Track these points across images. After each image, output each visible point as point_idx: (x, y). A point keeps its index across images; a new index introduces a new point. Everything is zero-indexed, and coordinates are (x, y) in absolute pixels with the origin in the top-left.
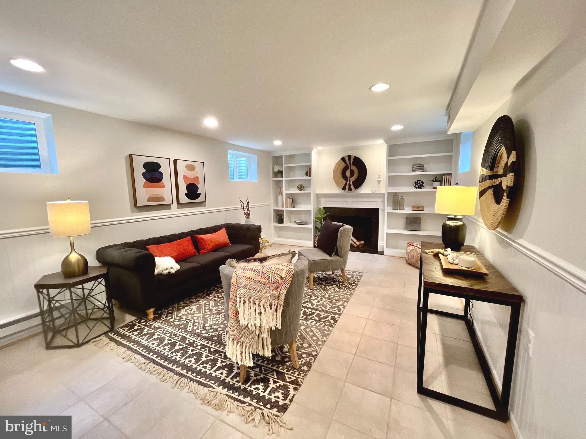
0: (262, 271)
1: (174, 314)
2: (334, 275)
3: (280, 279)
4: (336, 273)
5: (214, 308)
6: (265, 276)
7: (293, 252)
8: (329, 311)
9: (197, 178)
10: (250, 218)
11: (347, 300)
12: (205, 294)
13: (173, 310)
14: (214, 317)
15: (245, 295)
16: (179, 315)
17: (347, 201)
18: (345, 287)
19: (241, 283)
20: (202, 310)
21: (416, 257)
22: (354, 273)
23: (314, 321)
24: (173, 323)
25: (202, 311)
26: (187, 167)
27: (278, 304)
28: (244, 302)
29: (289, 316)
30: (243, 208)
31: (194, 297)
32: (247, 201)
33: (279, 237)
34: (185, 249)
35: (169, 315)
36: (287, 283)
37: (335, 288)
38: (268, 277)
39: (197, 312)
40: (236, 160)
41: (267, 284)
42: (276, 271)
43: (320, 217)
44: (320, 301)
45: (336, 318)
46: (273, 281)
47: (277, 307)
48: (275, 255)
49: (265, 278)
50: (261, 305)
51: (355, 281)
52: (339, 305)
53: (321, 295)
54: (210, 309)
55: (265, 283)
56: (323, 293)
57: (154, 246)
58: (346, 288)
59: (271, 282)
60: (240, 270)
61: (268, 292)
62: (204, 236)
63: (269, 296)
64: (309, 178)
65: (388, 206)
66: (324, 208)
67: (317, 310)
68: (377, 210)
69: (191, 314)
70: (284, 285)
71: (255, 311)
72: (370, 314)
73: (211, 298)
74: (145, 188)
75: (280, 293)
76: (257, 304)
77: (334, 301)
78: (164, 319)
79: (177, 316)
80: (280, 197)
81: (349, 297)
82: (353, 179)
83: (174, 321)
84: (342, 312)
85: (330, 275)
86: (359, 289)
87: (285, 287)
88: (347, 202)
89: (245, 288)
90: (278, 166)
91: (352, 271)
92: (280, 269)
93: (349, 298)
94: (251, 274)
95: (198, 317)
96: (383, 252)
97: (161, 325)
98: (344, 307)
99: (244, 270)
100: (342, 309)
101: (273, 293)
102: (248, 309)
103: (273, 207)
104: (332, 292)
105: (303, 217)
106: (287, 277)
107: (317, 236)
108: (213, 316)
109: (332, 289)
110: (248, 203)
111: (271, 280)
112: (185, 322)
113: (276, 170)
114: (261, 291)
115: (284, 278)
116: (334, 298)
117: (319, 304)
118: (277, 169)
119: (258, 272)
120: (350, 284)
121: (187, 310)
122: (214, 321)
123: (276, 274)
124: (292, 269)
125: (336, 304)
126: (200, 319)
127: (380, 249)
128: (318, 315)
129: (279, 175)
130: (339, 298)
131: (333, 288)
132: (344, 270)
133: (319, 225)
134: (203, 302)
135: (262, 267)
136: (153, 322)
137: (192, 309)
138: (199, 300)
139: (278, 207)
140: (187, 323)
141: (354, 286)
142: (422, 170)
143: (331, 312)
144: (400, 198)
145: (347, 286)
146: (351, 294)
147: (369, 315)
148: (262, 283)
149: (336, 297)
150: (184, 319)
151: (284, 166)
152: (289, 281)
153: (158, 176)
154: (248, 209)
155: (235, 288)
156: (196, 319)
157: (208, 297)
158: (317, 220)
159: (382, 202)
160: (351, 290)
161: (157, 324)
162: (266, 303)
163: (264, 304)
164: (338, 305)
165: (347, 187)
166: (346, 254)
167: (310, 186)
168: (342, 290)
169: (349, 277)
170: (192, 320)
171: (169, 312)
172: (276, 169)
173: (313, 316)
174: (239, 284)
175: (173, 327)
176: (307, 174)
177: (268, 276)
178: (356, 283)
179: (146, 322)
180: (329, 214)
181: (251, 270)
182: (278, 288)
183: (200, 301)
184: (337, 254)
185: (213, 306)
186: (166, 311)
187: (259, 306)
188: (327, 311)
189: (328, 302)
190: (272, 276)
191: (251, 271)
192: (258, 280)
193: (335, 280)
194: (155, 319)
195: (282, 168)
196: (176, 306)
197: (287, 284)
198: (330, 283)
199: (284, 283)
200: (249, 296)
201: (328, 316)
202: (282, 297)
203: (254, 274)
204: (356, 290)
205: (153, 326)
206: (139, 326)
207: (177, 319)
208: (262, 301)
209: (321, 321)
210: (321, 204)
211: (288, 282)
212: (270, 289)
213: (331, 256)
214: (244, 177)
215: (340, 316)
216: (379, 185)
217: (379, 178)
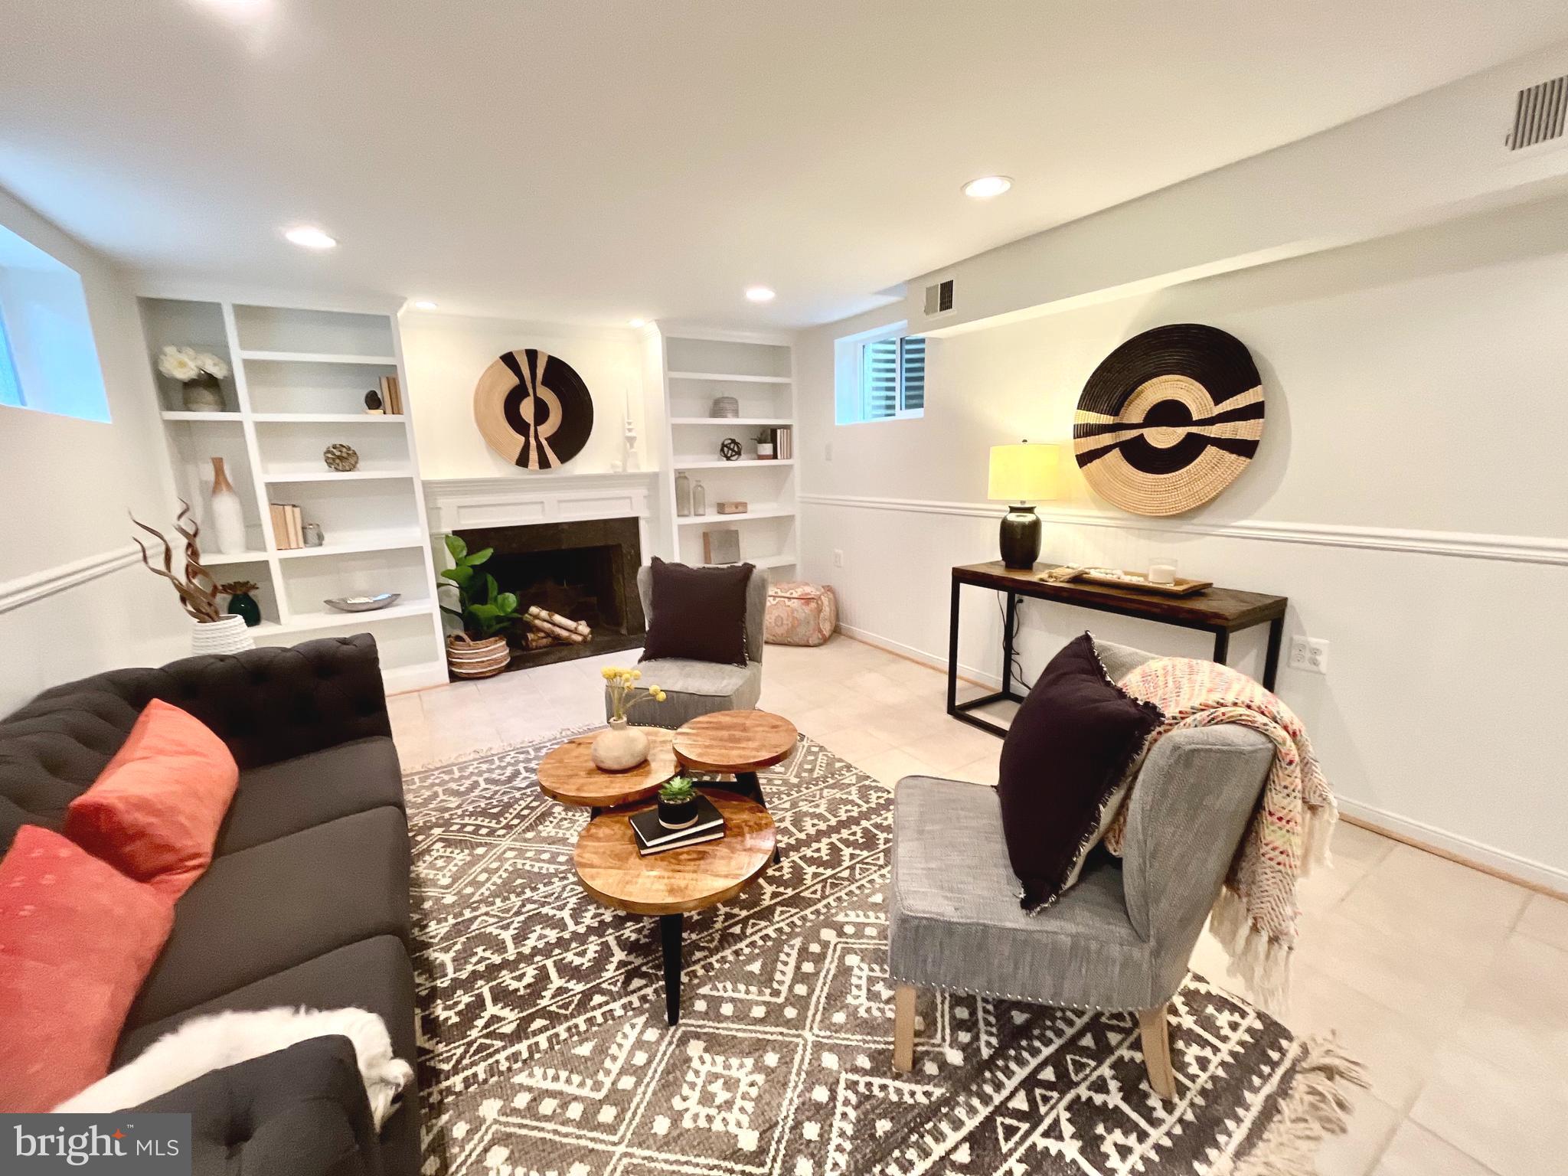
17: (542, 503)
21: (791, 619)
43: (455, 566)
64: (389, 417)
66: (461, 533)
67: (854, 819)
68: (632, 523)
88: (540, 506)
90: (196, 351)
93: (838, 757)
105: (370, 580)
113: (179, 374)
125: (850, 784)
142: (736, 414)
151: (236, 354)
165: (534, 455)
167: (395, 453)
172: (179, 365)
176: (373, 401)
180: (491, 550)
195: (224, 363)
210: (443, 520)
213: (744, 664)
216: (633, 450)
217: (630, 430)
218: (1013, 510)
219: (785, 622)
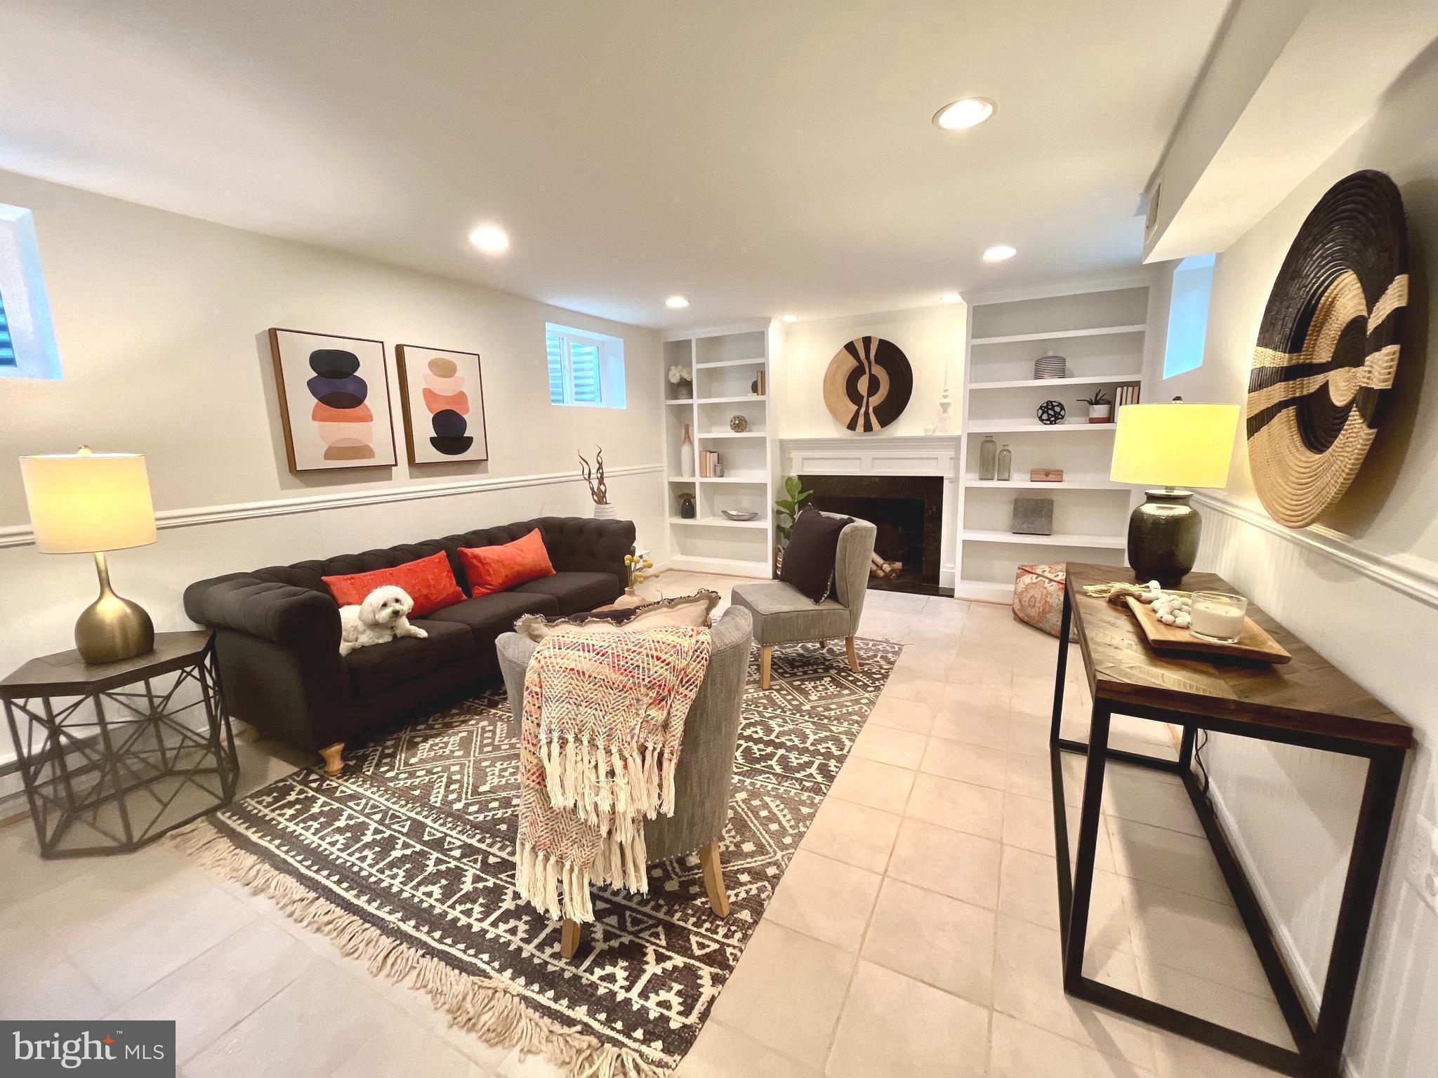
0: (615, 651)
1: (398, 757)
2: (824, 651)
3: (671, 673)
4: (831, 646)
5: (506, 742)
6: (623, 666)
7: (712, 592)
8: (811, 748)
9: (461, 397)
10: (606, 503)
11: (859, 719)
12: (486, 703)
13: (396, 747)
14: (505, 765)
15: (563, 723)
16: (413, 761)
17: (860, 458)
18: (855, 684)
19: (551, 685)
20: (473, 746)
21: (1043, 602)
22: (879, 645)
23: (771, 776)
24: (391, 784)
25: (473, 749)
26: (433, 365)
27: (664, 746)
28: (563, 743)
29: (699, 777)
30: (587, 477)
31: (454, 711)
32: (599, 458)
33: (684, 553)
34: (429, 587)
35: (384, 761)
36: (691, 685)
37: (828, 686)
38: (634, 669)
39: (460, 753)
40: (569, 350)
41: (631, 689)
42: (656, 650)
43: (790, 499)
44: (789, 721)
45: (832, 768)
46: (647, 680)
47: (661, 755)
48: (658, 603)
49: (625, 670)
50: (614, 749)
51: (882, 668)
52: (839, 733)
53: (791, 705)
54: (496, 743)
55: (624, 687)
56: (797, 700)
57: (345, 577)
58: (857, 686)
59: (642, 683)
60: (549, 648)
61: (634, 711)
62: (482, 551)
63: (636, 725)
64: (760, 398)
65: (968, 469)
66: (800, 477)
67: (782, 745)
68: (938, 481)
69: (442, 757)
70: (681, 690)
71: (596, 767)
72: (923, 757)
73: (501, 713)
74: (317, 423)
75: (669, 714)
76: (601, 747)
77: (826, 721)
78: (369, 773)
79: (406, 764)
80: (685, 450)
81: (866, 711)
82: (876, 400)
83: (396, 778)
84: (849, 752)
85: (815, 650)
86: (892, 689)
87: (686, 695)
88: (859, 461)
89: (563, 701)
90: (680, 367)
91: (873, 640)
92: (669, 645)
93: (866, 713)
94: (583, 660)
95: (462, 766)
96: (954, 589)
97: (361, 790)
98: (852, 736)
99: (563, 649)
100: (848, 743)
101: (649, 715)
102: (576, 762)
103: (668, 477)
104: (821, 698)
105: (747, 503)
106: (692, 667)
107: (782, 550)
108: (502, 764)
109: (820, 688)
110: (600, 467)
111: (641, 677)
112: (425, 782)
113: (674, 380)
114: (613, 708)
115: (680, 671)
116: (826, 714)
117: (786, 728)
118: (678, 375)
119: (603, 655)
120: (868, 674)
121: (435, 748)
122: (503, 777)
123: (658, 658)
124: (706, 642)
125: (831, 731)
126: (466, 774)
127: (943, 583)
128: (784, 761)
129: (684, 391)
130: (838, 713)
131: (824, 685)
132: (852, 638)
133: (785, 523)
134: (477, 723)
135: (617, 639)
136: (340, 781)
137: (447, 744)
138: (467, 718)
139: (682, 475)
140: (431, 783)
141: (878, 679)
142: (1062, 373)
143: (817, 752)
144: (999, 448)
145: (861, 681)
146: (871, 703)
147: (922, 761)
148: (616, 685)
149: (832, 710)
150: (424, 772)
151: (696, 366)
152: (697, 679)
153: (351, 388)
154: (601, 480)
155: (536, 702)
156: (455, 773)
157: (493, 711)
158: (782, 509)
159: (952, 461)
160: (871, 692)
161: (350, 787)
162: (629, 744)
163: (622, 747)
164: (836, 731)
165: (861, 421)
166: (859, 597)
167: (762, 421)
168: (846, 692)
169: (865, 656)
170: (446, 775)
171: (387, 751)
172: (675, 375)
173: (769, 762)
174: (548, 691)
175: (393, 795)
176: (755, 388)
177: (632, 664)
178: (883, 671)
179: (322, 779)
180: (811, 492)
181: (583, 647)
182: (662, 700)
183: (471, 723)
184: (834, 597)
185: (504, 735)
186: (378, 750)
187: (608, 752)
188: (806, 750)
189: (809, 724)
190: (646, 666)
191: (584, 650)
192: (602, 677)
193: (827, 663)
194: (347, 772)
195: (690, 372)
196: (405, 736)
197: (691, 687)
198: (815, 671)
199: (683, 686)
200: (577, 725)
201: (809, 764)
202: (676, 727)
203: (590, 660)
204: (884, 690)
205: (338, 792)
206: (301, 792)
207: (405, 773)
208: (616, 738)
209: (792, 779)
210: (791, 467)
211: (694, 682)
212: (641, 703)
213: (817, 601)
214: (592, 396)
215: (842, 763)
216: (945, 415)
217: (945, 397)
218: (1152, 498)
219: (1037, 604)
